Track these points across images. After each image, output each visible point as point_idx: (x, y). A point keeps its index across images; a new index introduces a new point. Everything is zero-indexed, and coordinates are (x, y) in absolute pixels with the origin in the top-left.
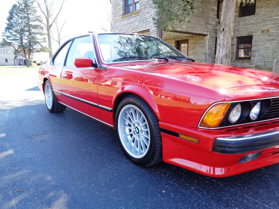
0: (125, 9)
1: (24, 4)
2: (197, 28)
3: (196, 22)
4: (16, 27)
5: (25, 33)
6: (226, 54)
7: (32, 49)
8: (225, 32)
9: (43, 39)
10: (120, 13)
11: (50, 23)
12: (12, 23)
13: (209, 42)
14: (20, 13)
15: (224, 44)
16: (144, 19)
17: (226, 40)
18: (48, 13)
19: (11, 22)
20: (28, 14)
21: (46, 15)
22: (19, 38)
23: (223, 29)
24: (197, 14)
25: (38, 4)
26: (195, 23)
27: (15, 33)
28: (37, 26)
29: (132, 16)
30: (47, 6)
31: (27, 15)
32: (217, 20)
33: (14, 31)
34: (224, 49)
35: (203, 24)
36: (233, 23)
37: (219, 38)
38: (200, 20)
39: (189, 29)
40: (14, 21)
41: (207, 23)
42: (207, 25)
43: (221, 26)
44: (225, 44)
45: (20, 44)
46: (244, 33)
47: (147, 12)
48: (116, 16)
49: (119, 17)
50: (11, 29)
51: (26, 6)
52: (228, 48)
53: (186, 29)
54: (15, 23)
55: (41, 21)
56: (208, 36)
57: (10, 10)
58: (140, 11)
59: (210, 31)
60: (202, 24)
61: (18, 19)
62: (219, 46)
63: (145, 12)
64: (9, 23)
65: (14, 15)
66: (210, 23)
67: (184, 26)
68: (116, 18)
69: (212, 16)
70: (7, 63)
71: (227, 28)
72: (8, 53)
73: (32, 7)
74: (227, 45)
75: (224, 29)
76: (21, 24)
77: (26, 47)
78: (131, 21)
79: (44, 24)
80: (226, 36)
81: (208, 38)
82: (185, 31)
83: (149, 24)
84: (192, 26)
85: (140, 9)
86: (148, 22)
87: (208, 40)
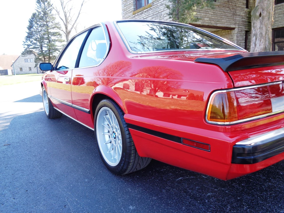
0: (136, 4)
1: (43, 12)
2: (223, 21)
3: (221, 13)
4: (36, 35)
5: (45, 41)
6: (264, 47)
7: (51, 57)
8: (263, 18)
9: (62, 46)
10: (131, 8)
11: (68, 29)
12: (33, 31)
13: (237, 37)
14: (40, 22)
15: (261, 34)
16: (158, 12)
17: (264, 28)
18: (66, 20)
19: (31, 31)
20: (47, 22)
21: (65, 22)
22: (39, 46)
23: (260, 14)
24: (222, 3)
25: (57, 11)
26: (219, 14)
27: (35, 42)
28: (56, 33)
29: (144, 11)
30: (65, 13)
31: (45, 23)
32: (246, 9)
33: (34, 39)
34: (262, 41)
35: (229, 16)
36: (273, 5)
37: (254, 27)
38: (226, 11)
39: (212, 22)
40: (34, 29)
41: (234, 14)
42: (235, 16)
43: (257, 11)
44: (264, 33)
45: (40, 52)
46: (282, 23)
47: (160, 4)
48: (127, 13)
49: (130, 14)
50: (32, 38)
51: (45, 13)
52: (267, 39)
53: (209, 22)
54: (35, 31)
55: (59, 28)
56: (236, 29)
57: (30, 19)
58: (153, 3)
59: (239, 24)
60: (227, 15)
61: (37, 27)
62: (255, 37)
63: (158, 5)
64: (30, 32)
65: (34, 23)
66: (238, 14)
67: (206, 19)
68: (127, 15)
69: (240, 5)
70: (30, 72)
71: (265, 12)
72: (31, 61)
73: (51, 14)
74: (266, 34)
75: (262, 13)
76: (41, 32)
77: (45, 55)
78: (143, 16)
79: (63, 31)
80: (265, 23)
81: (236, 32)
82: (207, 24)
83: (163, 19)
84: (215, 18)
85: (152, 2)
86: (162, 16)
87: (236, 35)
